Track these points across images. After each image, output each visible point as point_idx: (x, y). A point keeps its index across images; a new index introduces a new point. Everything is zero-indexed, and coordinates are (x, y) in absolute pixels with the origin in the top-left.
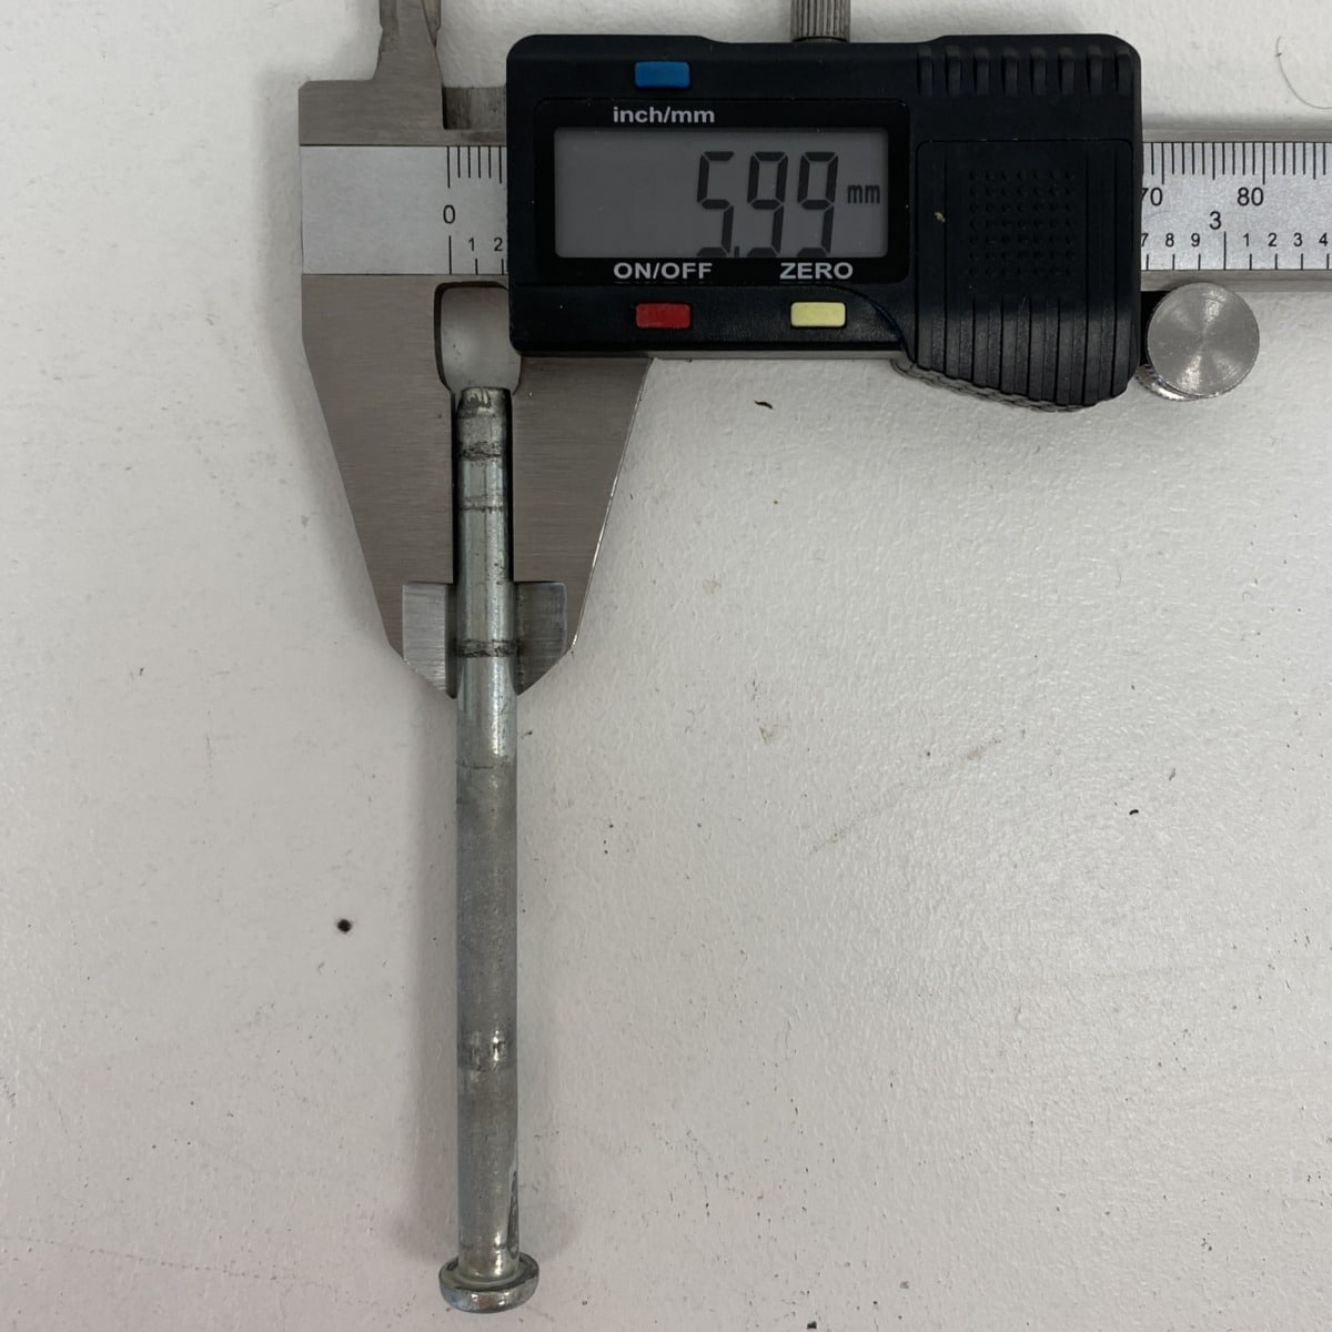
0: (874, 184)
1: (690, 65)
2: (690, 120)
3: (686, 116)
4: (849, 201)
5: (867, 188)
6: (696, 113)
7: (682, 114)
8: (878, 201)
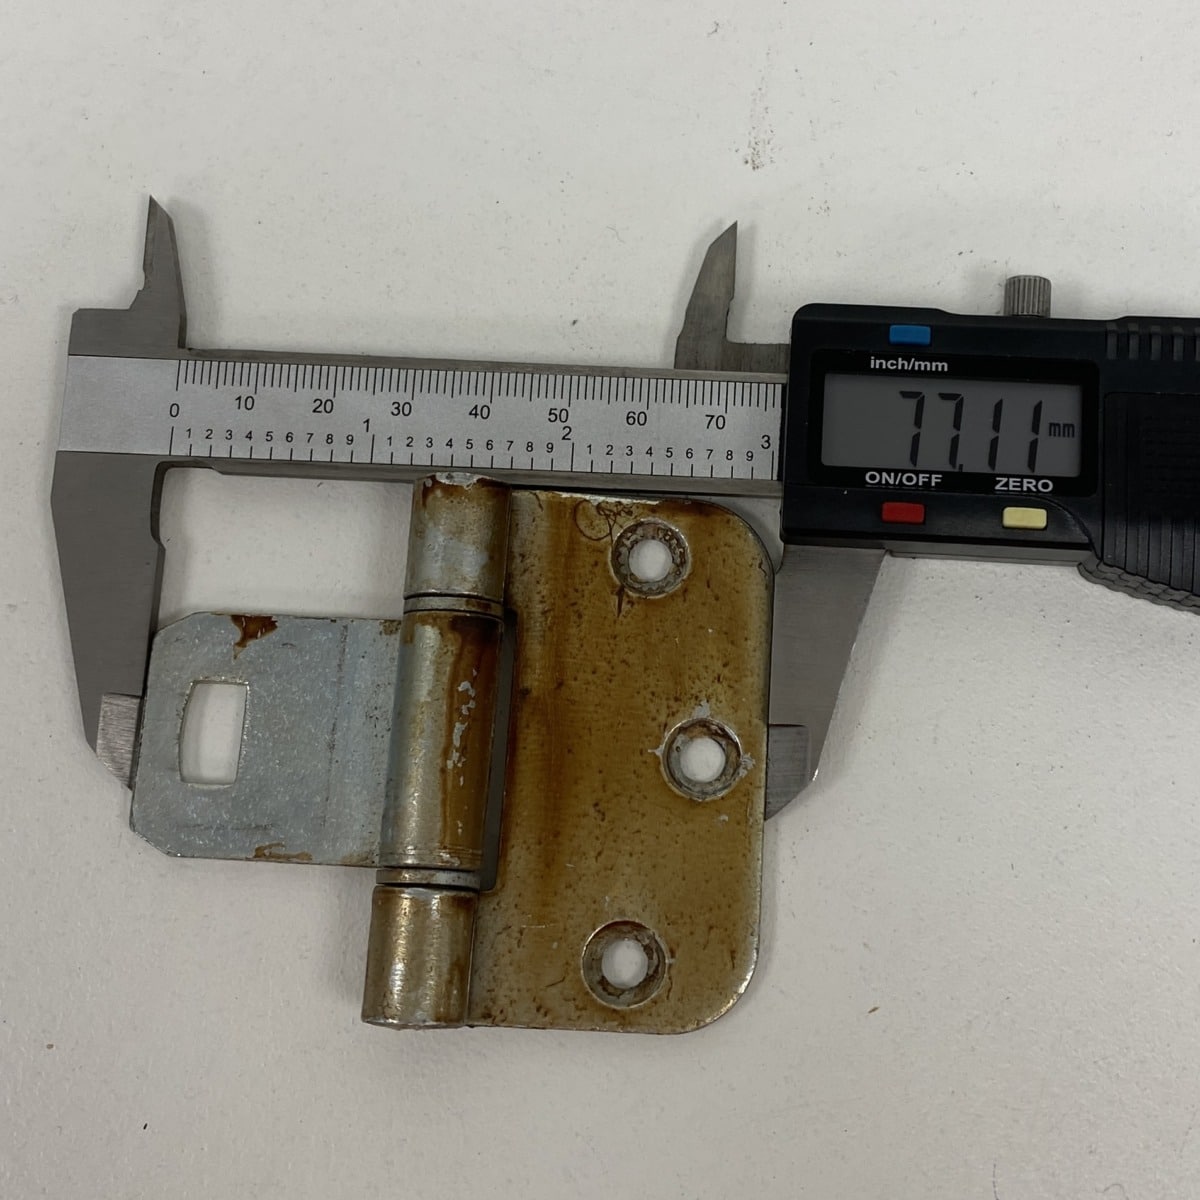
0: (1069, 422)
1: (932, 330)
2: (928, 369)
3: (926, 366)
4: (1050, 434)
5: (1065, 425)
6: (934, 364)
7: (923, 364)
8: (1073, 435)
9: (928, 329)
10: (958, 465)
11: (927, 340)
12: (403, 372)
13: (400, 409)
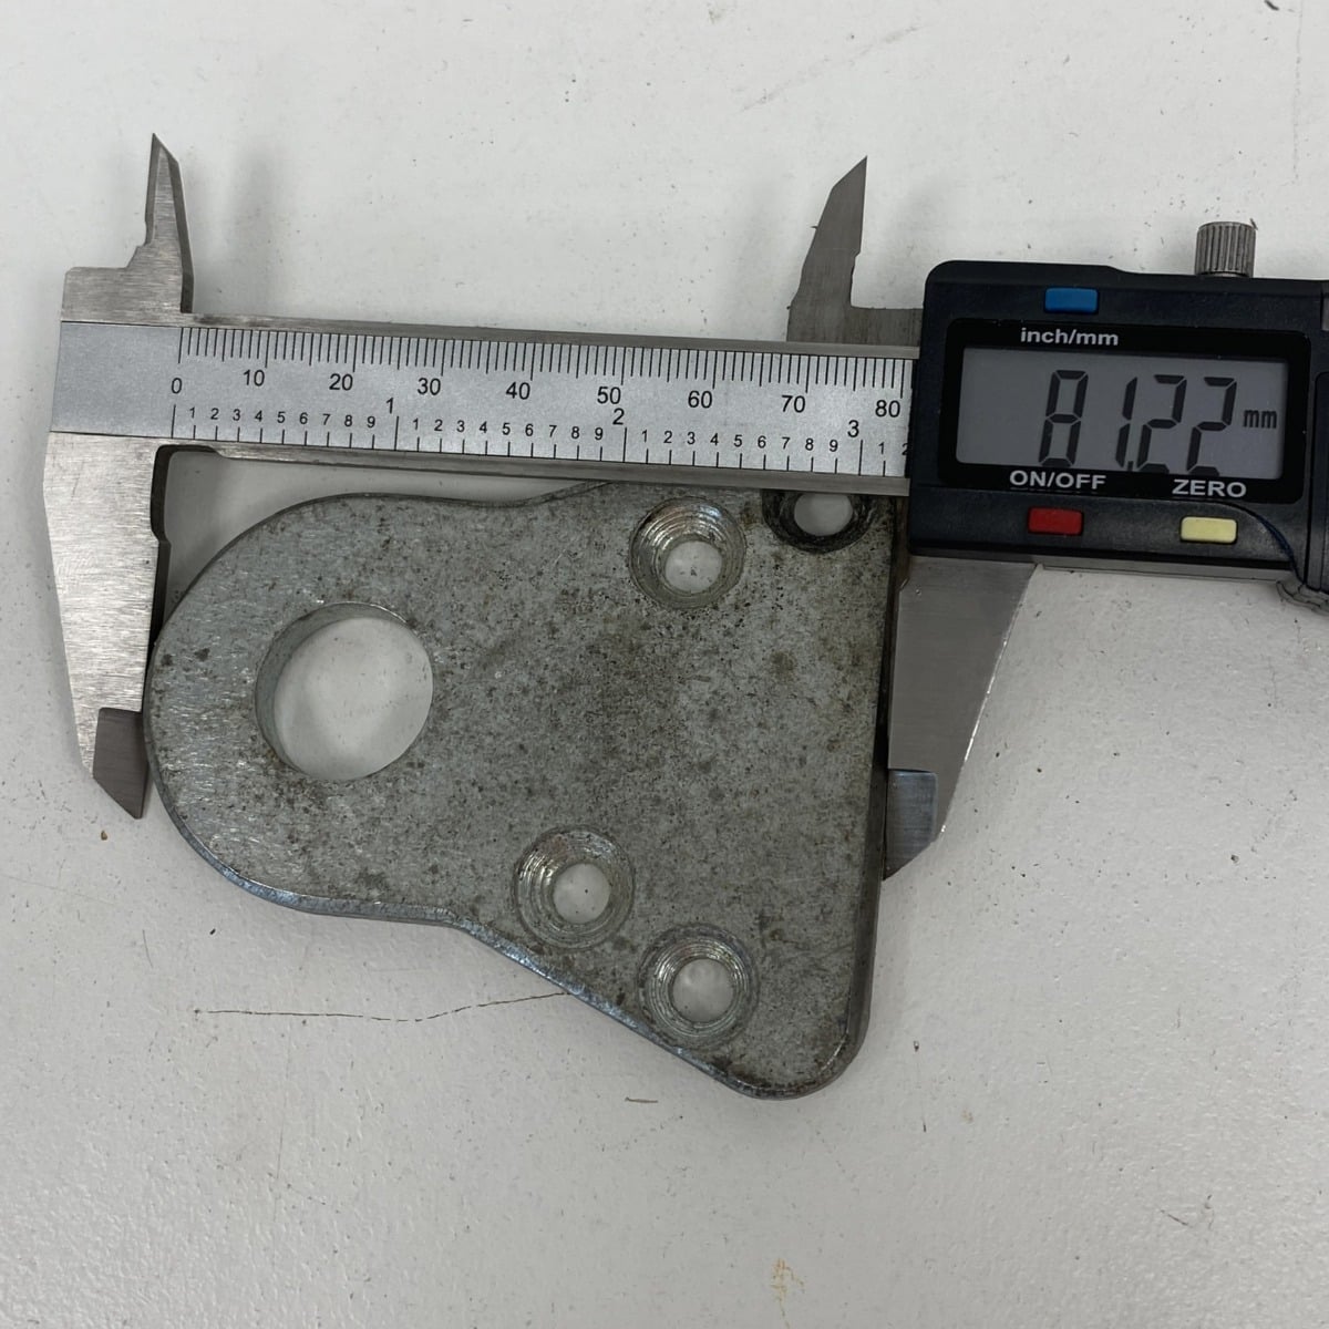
1: (1098, 293)
2: (1094, 342)
3: (1090, 339)
4: (1245, 425)
5: (1263, 413)
6: (1101, 336)
7: (1087, 336)
8: (1275, 426)
9: (1094, 293)
10: (1126, 464)
11: (1092, 306)
12: (431, 344)
13: (427, 386)
